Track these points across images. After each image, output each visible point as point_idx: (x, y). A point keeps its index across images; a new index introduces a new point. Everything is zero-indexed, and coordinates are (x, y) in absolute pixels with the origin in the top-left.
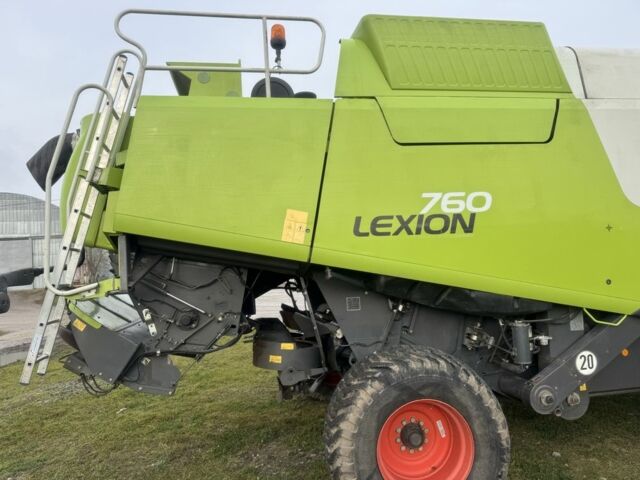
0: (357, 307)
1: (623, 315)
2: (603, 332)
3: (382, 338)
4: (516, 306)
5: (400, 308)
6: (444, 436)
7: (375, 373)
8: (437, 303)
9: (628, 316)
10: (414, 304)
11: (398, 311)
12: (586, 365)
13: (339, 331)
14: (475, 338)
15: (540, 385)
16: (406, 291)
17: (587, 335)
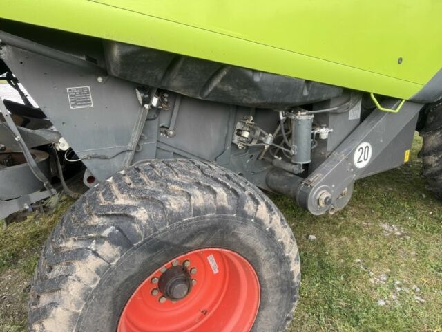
0: (87, 102)
1: (402, 100)
2: (382, 120)
3: (131, 145)
4: (306, 93)
5: (155, 101)
6: (216, 271)
7: (104, 228)
8: (206, 94)
9: (406, 101)
10: (174, 95)
11: (152, 106)
12: (362, 159)
13: (62, 140)
14: (246, 134)
15: (319, 185)
16: (160, 76)
17: (363, 124)
